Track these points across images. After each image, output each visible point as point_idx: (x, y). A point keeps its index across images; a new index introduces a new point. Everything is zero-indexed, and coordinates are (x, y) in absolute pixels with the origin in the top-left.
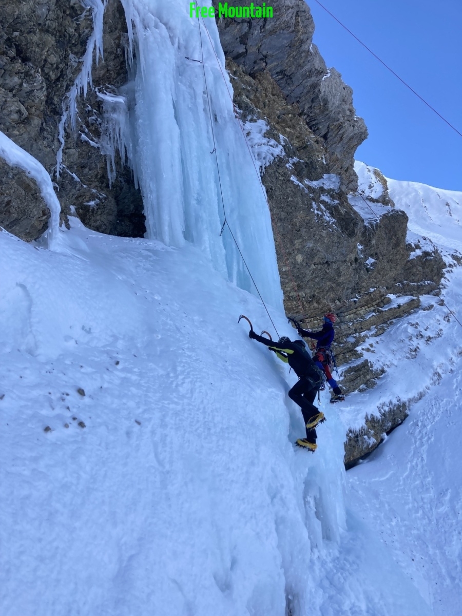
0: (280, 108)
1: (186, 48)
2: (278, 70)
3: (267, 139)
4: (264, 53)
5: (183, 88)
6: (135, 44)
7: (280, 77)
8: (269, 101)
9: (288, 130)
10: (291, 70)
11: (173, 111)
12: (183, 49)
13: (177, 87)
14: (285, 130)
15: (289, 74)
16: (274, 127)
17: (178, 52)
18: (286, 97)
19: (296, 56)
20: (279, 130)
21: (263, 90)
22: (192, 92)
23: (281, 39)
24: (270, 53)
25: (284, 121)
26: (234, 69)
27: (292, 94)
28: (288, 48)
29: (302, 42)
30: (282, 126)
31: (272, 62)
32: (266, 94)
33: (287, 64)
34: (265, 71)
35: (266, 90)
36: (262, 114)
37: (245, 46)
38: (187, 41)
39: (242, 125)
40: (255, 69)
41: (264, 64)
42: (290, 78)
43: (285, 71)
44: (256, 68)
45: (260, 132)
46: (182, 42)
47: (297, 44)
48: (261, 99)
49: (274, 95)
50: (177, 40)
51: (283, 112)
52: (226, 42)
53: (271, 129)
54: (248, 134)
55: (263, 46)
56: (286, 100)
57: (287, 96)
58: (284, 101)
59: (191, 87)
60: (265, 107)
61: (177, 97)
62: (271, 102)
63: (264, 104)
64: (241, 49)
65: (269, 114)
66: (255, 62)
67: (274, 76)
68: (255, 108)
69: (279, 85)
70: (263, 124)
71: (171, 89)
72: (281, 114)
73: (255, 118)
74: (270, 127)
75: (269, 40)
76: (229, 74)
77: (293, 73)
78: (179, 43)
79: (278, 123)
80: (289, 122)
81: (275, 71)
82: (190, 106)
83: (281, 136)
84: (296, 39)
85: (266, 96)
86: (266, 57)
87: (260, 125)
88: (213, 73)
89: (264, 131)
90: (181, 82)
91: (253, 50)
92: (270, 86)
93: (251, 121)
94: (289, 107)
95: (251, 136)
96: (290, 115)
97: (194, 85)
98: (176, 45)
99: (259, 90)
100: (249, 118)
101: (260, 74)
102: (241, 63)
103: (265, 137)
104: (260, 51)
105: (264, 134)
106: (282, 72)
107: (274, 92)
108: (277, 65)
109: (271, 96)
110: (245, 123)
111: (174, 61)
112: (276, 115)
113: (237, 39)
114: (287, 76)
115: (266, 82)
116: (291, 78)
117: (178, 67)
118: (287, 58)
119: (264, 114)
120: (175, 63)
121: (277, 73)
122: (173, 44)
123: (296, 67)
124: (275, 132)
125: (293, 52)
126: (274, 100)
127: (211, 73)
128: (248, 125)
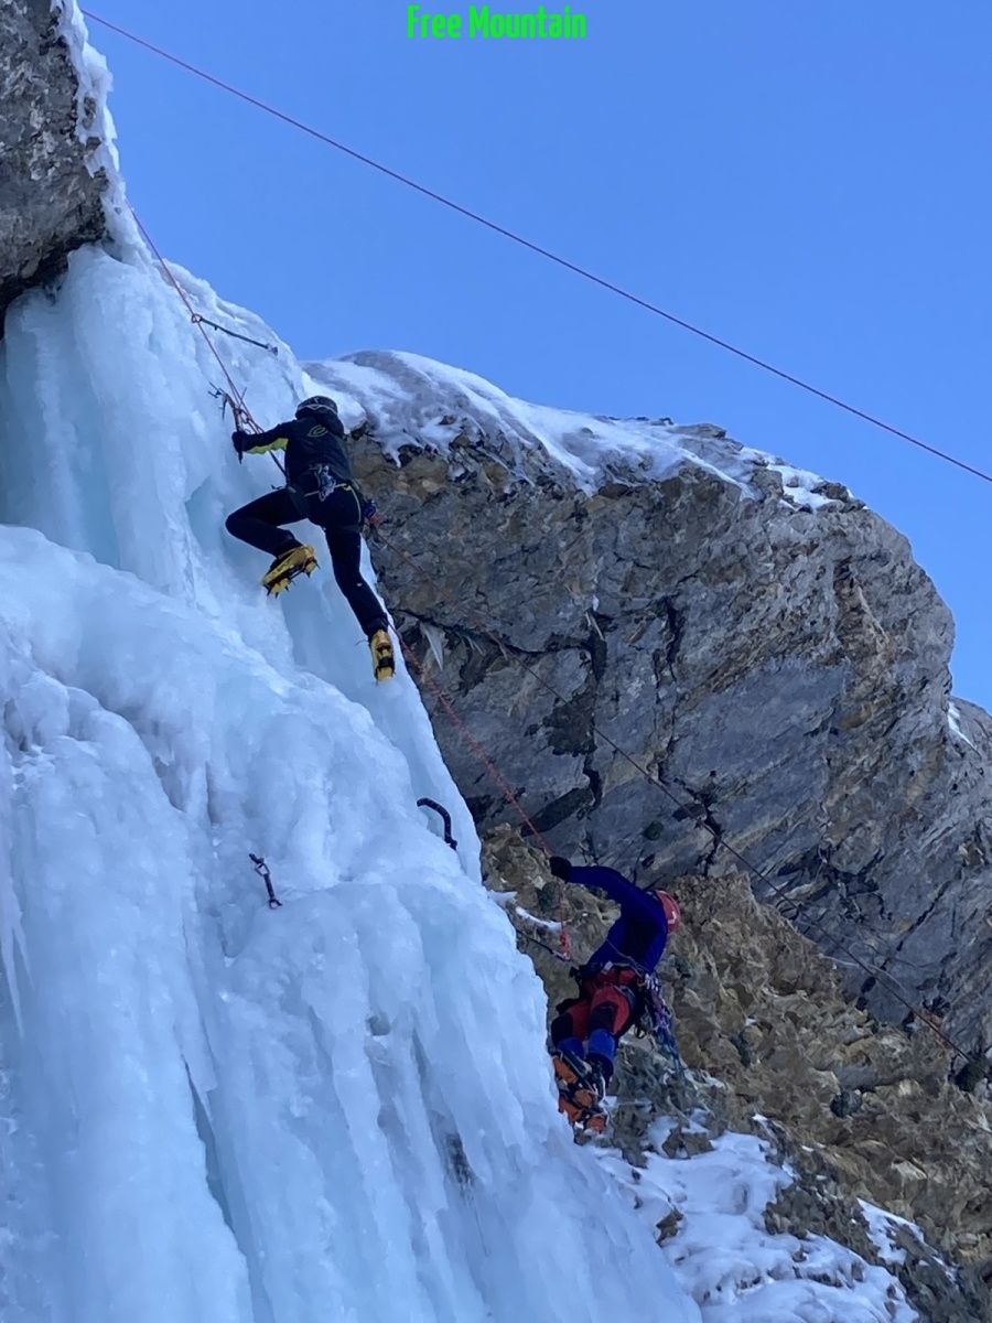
0: (837, 1056)
1: (251, 810)
2: (790, 854)
3: (789, 1240)
4: (697, 777)
5: (247, 1015)
7: (806, 888)
8: (763, 1025)
9: (907, 1171)
10: (861, 845)
11: (197, 1153)
12: (235, 821)
13: (213, 1018)
14: (893, 1178)
15: (856, 869)
16: (823, 1168)
17: (210, 835)
18: (864, 992)
19: (875, 770)
20: (853, 1182)
21: (721, 968)
22: (306, 1031)
23: (775, 702)
24: (728, 772)
25: (872, 1122)
26: (540, 883)
27: (896, 972)
28: (824, 736)
29: (897, 699)
30: (869, 1156)
31: (748, 818)
32: (740, 990)
33: (834, 815)
34: (714, 871)
35: (736, 965)
36: (733, 1103)
37: (581, 758)
38: (256, 777)
39: (624, 1179)
40: (655, 867)
41: (705, 835)
42: (865, 883)
43: (828, 853)
44: (660, 862)
45: (741, 1207)
46: (224, 781)
47: (871, 713)
48: (715, 1021)
49: (787, 989)
50: (197, 780)
51: (858, 1072)
52: (479, 756)
53: (805, 1181)
54: (669, 1226)
55: (684, 748)
56: (862, 1005)
57: (869, 984)
58: (852, 1015)
59: (292, 1003)
60: (745, 1062)
61: (216, 1068)
62: (780, 1030)
63: (741, 1042)
64: (568, 777)
65: (774, 1098)
66: (651, 832)
67: (772, 892)
68: (689, 1075)
69: (806, 932)
70: (748, 1159)
71: (177, 1030)
72: (846, 1087)
73: (695, 1128)
74: (797, 1166)
75: (709, 716)
76: (509, 908)
77: (877, 859)
78: (211, 792)
79: (840, 1140)
80: (907, 1128)
81: (770, 863)
82: (296, 1112)
83: (871, 1212)
84: (862, 689)
85: (745, 999)
86: (707, 797)
87: (730, 1162)
88: (419, 917)
89: (761, 1199)
90: (237, 988)
91: (623, 774)
92: (755, 942)
93: (677, 1146)
94: (886, 1041)
95: (691, 1235)
96: (905, 1089)
97: (311, 995)
98: (196, 803)
99: (699, 970)
100: (661, 1131)
101: (691, 889)
102: (573, 846)
103: (772, 1229)
104: (670, 774)
105: (768, 1213)
106: (811, 862)
107: (789, 974)
108: (779, 830)
109: (776, 998)
110: (642, 1163)
111: (190, 882)
112: (823, 1098)
113: (533, 730)
114: (848, 877)
115: (731, 928)
116: (873, 887)
117: (213, 912)
118: (829, 788)
119: (750, 1100)
120: (198, 893)
121: (786, 870)
122: (176, 799)
123: (888, 827)
124: (832, 1193)
125: (857, 752)
126: (792, 1016)
127: (403, 915)
128: (662, 1177)
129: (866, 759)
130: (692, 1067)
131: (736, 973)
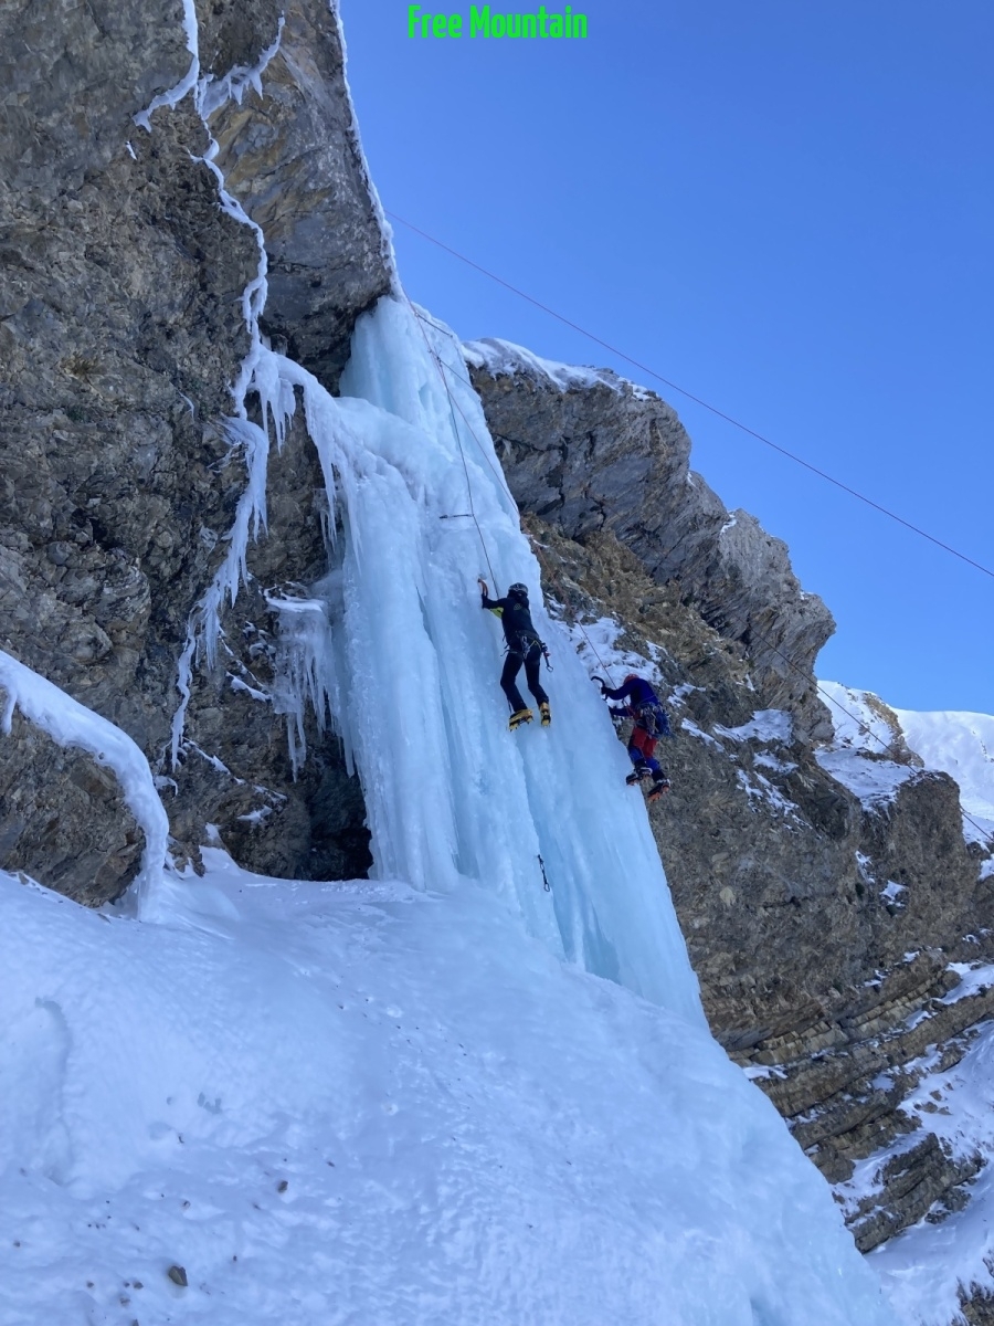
0: (642, 593)
1: (440, 502)
2: (631, 523)
3: (621, 653)
4: (598, 496)
5: (437, 571)
6: (340, 505)
7: (634, 536)
8: (617, 582)
9: (664, 632)
10: (654, 521)
11: (420, 615)
12: (434, 505)
13: (426, 572)
14: (659, 634)
15: (652, 530)
16: (635, 630)
17: (426, 510)
18: (652, 573)
19: (661, 495)
20: (645, 635)
21: (604, 563)
22: (458, 578)
23: (627, 470)
24: (610, 495)
25: (652, 616)
26: (542, 532)
27: (664, 565)
28: (644, 483)
29: (670, 470)
30: (651, 626)
31: (615, 512)
32: (610, 570)
33: (645, 511)
34: (603, 529)
35: (609, 562)
36: (605, 608)
37: (558, 489)
38: (442, 490)
39: (567, 631)
40: (583, 528)
41: (601, 517)
42: (655, 535)
43: (643, 524)
44: (585, 526)
45: (606, 641)
46: (431, 491)
47: (661, 475)
48: (601, 581)
49: (626, 570)
50: (421, 490)
51: (650, 599)
52: (522, 487)
53: (628, 634)
54: (581, 647)
55: (594, 486)
56: (652, 576)
57: (655, 569)
58: (648, 580)
59: (453, 568)
60: (610, 594)
61: (427, 588)
62: (623, 584)
63: (609, 588)
64: (553, 496)
65: (620, 607)
66: (582, 516)
67: (623, 537)
68: (591, 598)
69: (634, 551)
70: (608, 626)
71: (414, 576)
72: (645, 604)
73: (592, 615)
74: (626, 629)
75: (603, 475)
76: (531, 541)
77: (660, 526)
78: (426, 494)
79: (642, 621)
80: (665, 617)
81: (622, 527)
82: (454, 604)
83: (651, 645)
84: (657, 466)
85: (612, 573)
86: (601, 504)
87: (603, 626)
88: (497, 540)
89: (613, 639)
90: (435, 562)
91: (574, 494)
92: (616, 554)
93: (585, 621)
94: (660, 589)
95: (588, 650)
96: (665, 605)
97: (460, 566)
98: (421, 499)
99: (596, 563)
100: (580, 616)
101: (595, 535)
102: (554, 520)
103: (616, 649)
104: (589, 495)
105: (615, 643)
106: (638, 527)
107: (627, 565)
108: (626, 516)
109: (622, 573)
110: (573, 626)
111: (419, 526)
112: (636, 607)
113: (541, 478)
114: (649, 533)
115: (608, 549)
116: (658, 536)
117: (427, 536)
118: (644, 501)
119: (611, 607)
120: (421, 529)
121: (628, 530)
122: (414, 497)
123: (664, 515)
124: (637, 638)
125: (655, 489)
126: (627, 580)
127: (492, 539)
128: (579, 631)
129: (658, 491)
130: (592, 595)
131: (609, 564)
